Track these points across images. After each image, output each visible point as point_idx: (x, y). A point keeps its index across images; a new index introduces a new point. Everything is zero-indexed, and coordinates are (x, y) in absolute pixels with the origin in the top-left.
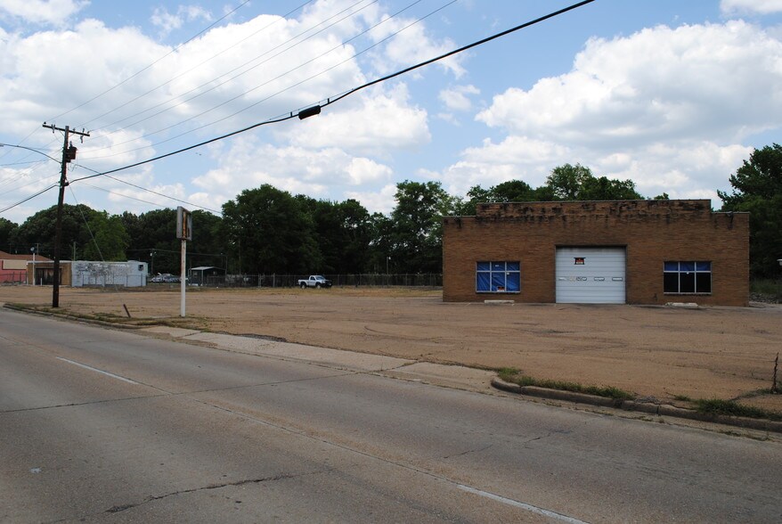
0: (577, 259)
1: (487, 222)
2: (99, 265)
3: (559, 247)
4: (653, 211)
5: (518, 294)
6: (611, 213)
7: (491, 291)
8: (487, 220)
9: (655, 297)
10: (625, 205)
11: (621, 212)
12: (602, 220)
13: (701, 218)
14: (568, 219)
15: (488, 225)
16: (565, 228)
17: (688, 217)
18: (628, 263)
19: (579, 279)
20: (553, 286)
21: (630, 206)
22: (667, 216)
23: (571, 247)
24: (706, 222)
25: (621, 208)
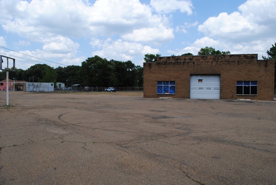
0: (199, 80)
1: (161, 65)
2: (36, 84)
3: (192, 75)
4: (232, 59)
5: (175, 95)
6: (214, 60)
7: (163, 94)
8: (162, 64)
9: (233, 96)
10: (220, 57)
11: (218, 60)
12: (210, 63)
13: (253, 62)
14: (196, 63)
15: (162, 66)
16: (194, 67)
17: (247, 62)
18: (221, 82)
19: (200, 88)
20: (189, 92)
21: (222, 57)
22: (238, 61)
23: (197, 75)
24: (255, 64)
25: (218, 58)
